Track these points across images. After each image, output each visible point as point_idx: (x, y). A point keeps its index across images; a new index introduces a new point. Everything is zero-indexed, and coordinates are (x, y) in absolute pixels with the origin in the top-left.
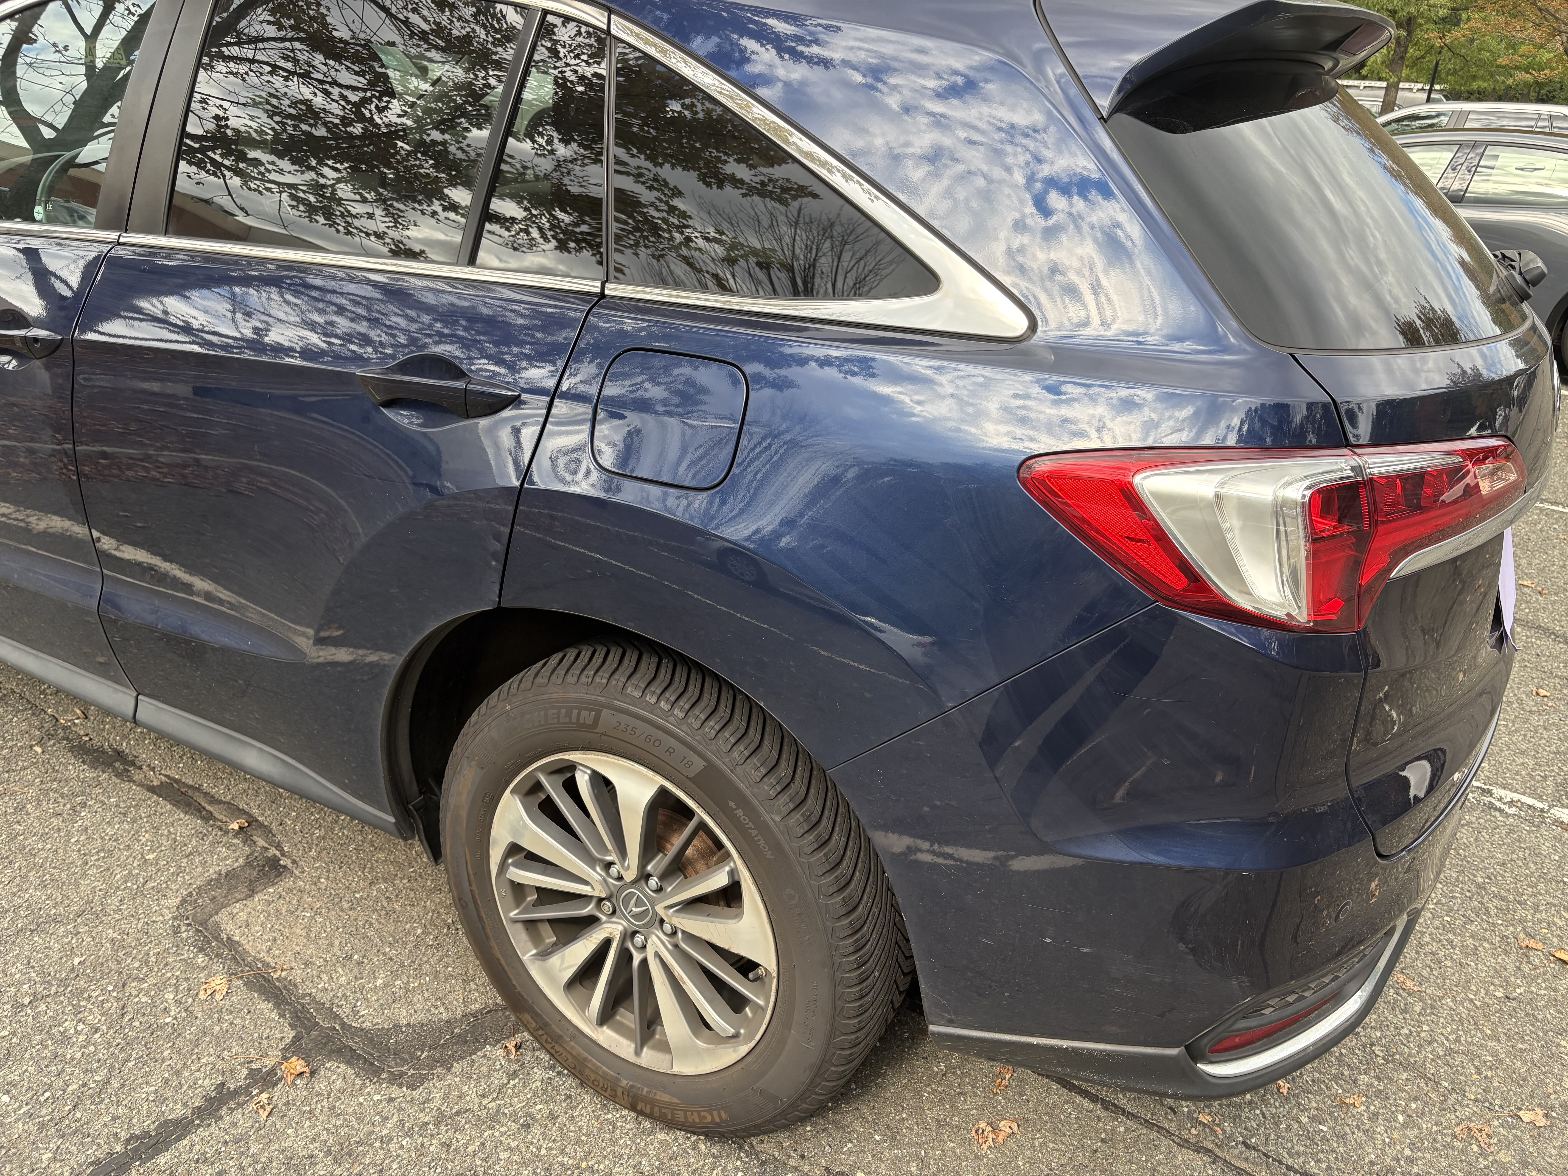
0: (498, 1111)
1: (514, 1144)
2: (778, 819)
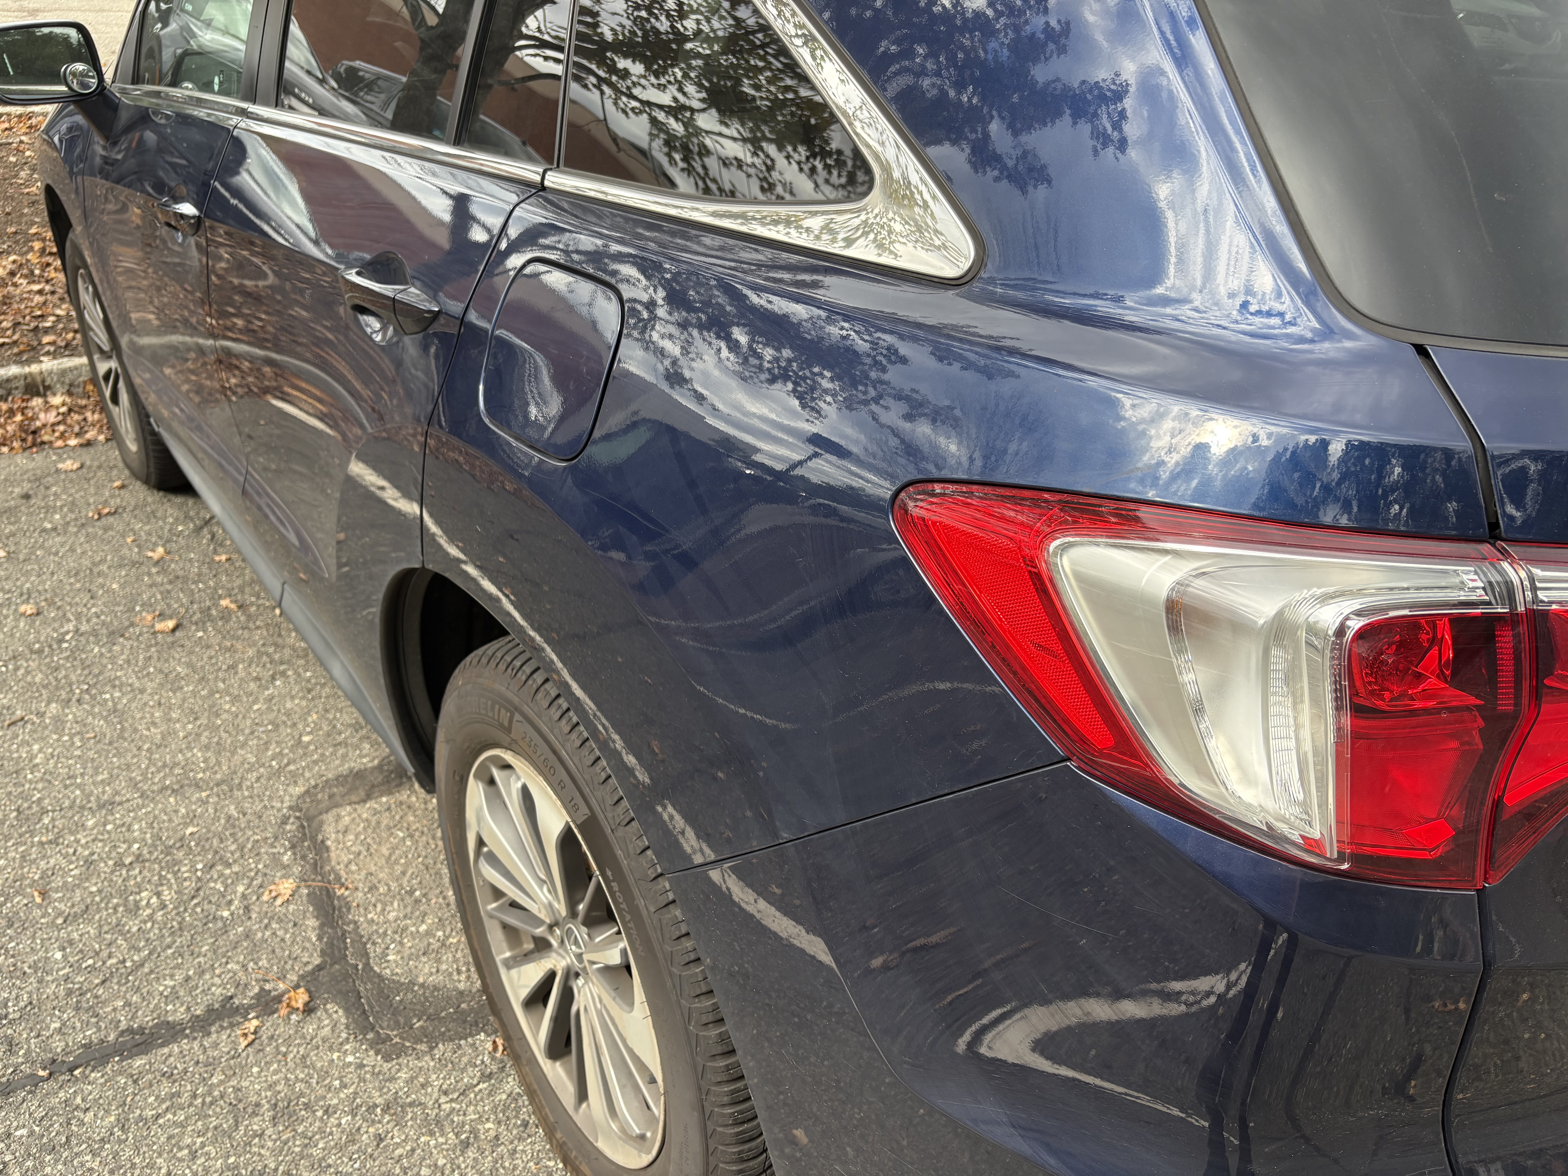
1: (441, 1162)
2: (652, 909)
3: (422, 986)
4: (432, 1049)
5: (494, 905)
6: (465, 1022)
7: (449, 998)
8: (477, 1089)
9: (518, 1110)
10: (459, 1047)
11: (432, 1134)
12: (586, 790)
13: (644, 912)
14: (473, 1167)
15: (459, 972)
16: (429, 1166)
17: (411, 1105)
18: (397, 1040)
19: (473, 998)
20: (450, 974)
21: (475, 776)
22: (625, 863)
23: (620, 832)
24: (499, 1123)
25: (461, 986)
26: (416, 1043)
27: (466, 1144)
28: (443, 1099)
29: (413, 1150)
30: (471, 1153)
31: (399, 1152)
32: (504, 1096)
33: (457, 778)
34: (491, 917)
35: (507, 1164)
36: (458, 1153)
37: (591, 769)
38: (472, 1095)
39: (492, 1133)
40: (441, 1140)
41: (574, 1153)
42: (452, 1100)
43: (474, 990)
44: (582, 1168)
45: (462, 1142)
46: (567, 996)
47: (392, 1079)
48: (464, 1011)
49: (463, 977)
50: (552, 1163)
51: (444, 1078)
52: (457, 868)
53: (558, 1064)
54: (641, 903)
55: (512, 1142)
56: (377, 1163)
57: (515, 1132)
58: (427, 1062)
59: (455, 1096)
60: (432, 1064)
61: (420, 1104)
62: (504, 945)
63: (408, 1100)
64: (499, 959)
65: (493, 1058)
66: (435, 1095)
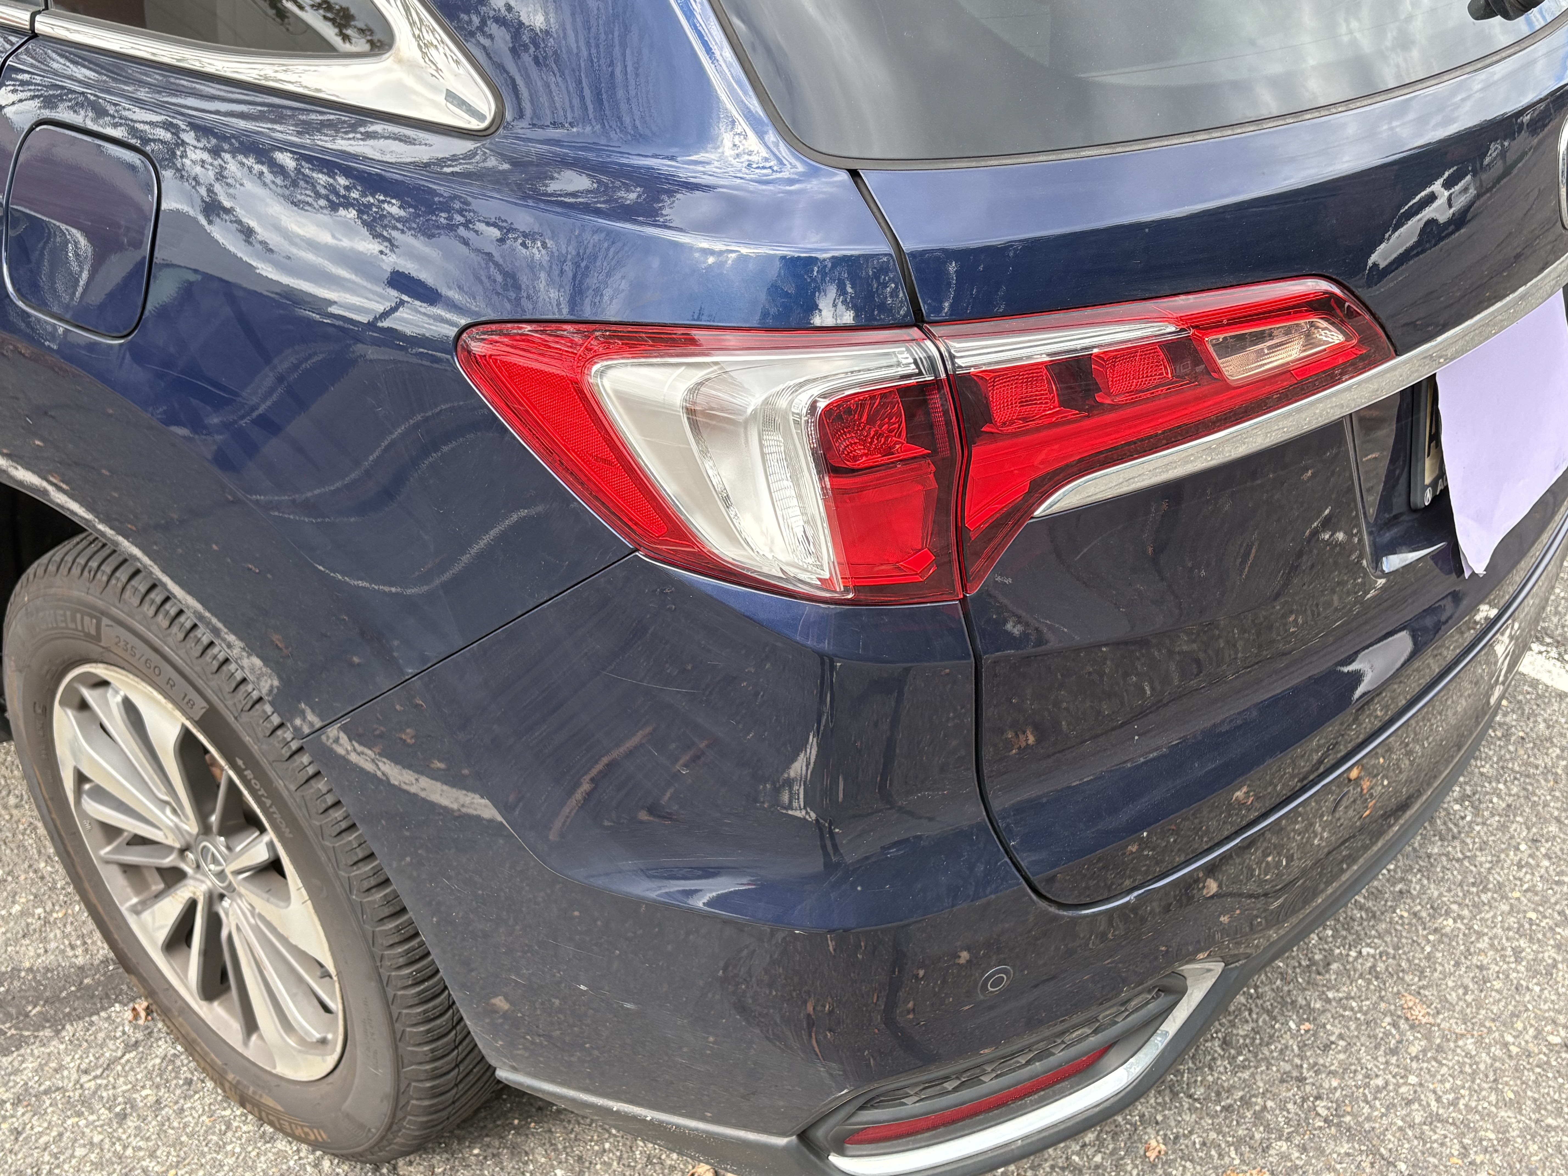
0: (95, 1092)
1: (97, 1139)
2: (293, 788)
3: (30, 970)
4: (58, 1032)
5: (108, 849)
6: (93, 997)
7: (67, 977)
8: (123, 1061)
9: (177, 1071)
10: (92, 1024)
11: (79, 1114)
12: (200, 683)
13: (285, 794)
14: (136, 1136)
15: (73, 947)
16: (84, 1146)
17: (46, 1092)
18: (13, 1031)
19: (97, 971)
20: (63, 952)
21: (61, 703)
22: (255, 748)
23: (245, 718)
24: (158, 1087)
25: (80, 961)
26: (38, 1030)
27: (123, 1117)
28: (84, 1078)
29: (61, 1135)
30: (131, 1123)
31: (43, 1140)
32: (158, 1061)
33: (39, 711)
34: (108, 862)
35: (176, 1124)
36: (115, 1125)
37: (200, 660)
38: (119, 1068)
39: (152, 1099)
40: (92, 1118)
41: (251, 1089)
42: (96, 1077)
43: (96, 962)
44: (263, 1101)
45: (117, 1115)
46: (214, 923)
47: (16, 1072)
48: (88, 987)
49: (79, 952)
50: (228, 1112)
51: (81, 1058)
52: (54, 816)
53: (216, 1004)
54: (280, 784)
55: (176, 1103)
56: (20, 1156)
57: (178, 1092)
58: (55, 1046)
59: (99, 1072)
60: (62, 1047)
61: (58, 1089)
62: (129, 890)
63: (42, 1088)
64: (124, 909)
65: (136, 1027)
66: (74, 1076)
